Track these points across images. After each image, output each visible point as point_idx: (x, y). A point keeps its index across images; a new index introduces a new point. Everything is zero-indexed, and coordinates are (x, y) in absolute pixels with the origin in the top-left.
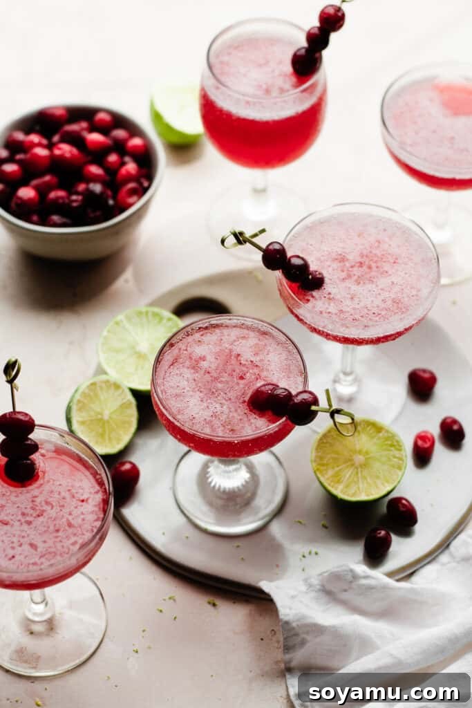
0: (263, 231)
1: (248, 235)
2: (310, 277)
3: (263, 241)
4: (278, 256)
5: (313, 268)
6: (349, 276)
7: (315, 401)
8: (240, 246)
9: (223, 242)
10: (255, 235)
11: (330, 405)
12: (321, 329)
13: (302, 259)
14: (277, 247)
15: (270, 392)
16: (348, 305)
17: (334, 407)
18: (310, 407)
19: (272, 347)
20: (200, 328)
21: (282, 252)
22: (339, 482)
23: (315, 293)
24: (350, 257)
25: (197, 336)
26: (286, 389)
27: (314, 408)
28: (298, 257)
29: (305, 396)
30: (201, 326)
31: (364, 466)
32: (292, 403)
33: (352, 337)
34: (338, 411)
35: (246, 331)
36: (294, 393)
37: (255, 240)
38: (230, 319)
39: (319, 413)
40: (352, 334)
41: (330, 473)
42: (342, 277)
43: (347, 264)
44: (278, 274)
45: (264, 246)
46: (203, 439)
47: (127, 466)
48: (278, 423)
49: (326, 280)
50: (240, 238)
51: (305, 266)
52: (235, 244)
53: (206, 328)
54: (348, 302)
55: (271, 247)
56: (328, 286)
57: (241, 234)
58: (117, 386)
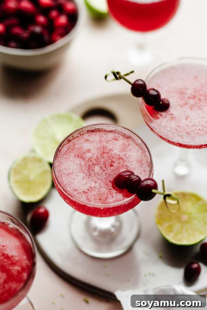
0: (132, 72)
1: (122, 74)
2: (161, 103)
3: (132, 79)
4: (141, 89)
5: (163, 97)
6: (186, 104)
7: (155, 186)
8: (117, 81)
9: (106, 77)
10: (127, 74)
11: (164, 191)
12: (165, 137)
13: (157, 91)
14: (141, 82)
15: (127, 177)
16: (184, 122)
17: (167, 193)
18: (151, 190)
19: (133, 146)
20: (88, 131)
21: (144, 86)
22: (171, 231)
23: (163, 114)
24: (188, 92)
25: (86, 136)
26: (137, 176)
27: (154, 191)
28: (154, 89)
29: (149, 182)
30: (89, 129)
31: (187, 222)
32: (140, 186)
33: (184, 143)
34: (169, 195)
35: (117, 135)
36: (142, 179)
37: (127, 77)
38: (107, 127)
39: (157, 195)
40: (184, 142)
41: (166, 225)
42: (181, 104)
43: (186, 96)
44: (141, 99)
45: (132, 82)
46: (81, 204)
47: (42, 210)
48: (130, 198)
49: (171, 105)
50: (117, 76)
51: (158, 95)
52: (114, 79)
53: (93, 131)
54: (184, 121)
55: (137, 83)
56: (172, 110)
57: (118, 73)
58: (40, 160)
